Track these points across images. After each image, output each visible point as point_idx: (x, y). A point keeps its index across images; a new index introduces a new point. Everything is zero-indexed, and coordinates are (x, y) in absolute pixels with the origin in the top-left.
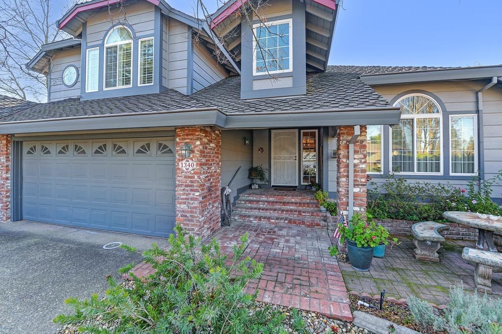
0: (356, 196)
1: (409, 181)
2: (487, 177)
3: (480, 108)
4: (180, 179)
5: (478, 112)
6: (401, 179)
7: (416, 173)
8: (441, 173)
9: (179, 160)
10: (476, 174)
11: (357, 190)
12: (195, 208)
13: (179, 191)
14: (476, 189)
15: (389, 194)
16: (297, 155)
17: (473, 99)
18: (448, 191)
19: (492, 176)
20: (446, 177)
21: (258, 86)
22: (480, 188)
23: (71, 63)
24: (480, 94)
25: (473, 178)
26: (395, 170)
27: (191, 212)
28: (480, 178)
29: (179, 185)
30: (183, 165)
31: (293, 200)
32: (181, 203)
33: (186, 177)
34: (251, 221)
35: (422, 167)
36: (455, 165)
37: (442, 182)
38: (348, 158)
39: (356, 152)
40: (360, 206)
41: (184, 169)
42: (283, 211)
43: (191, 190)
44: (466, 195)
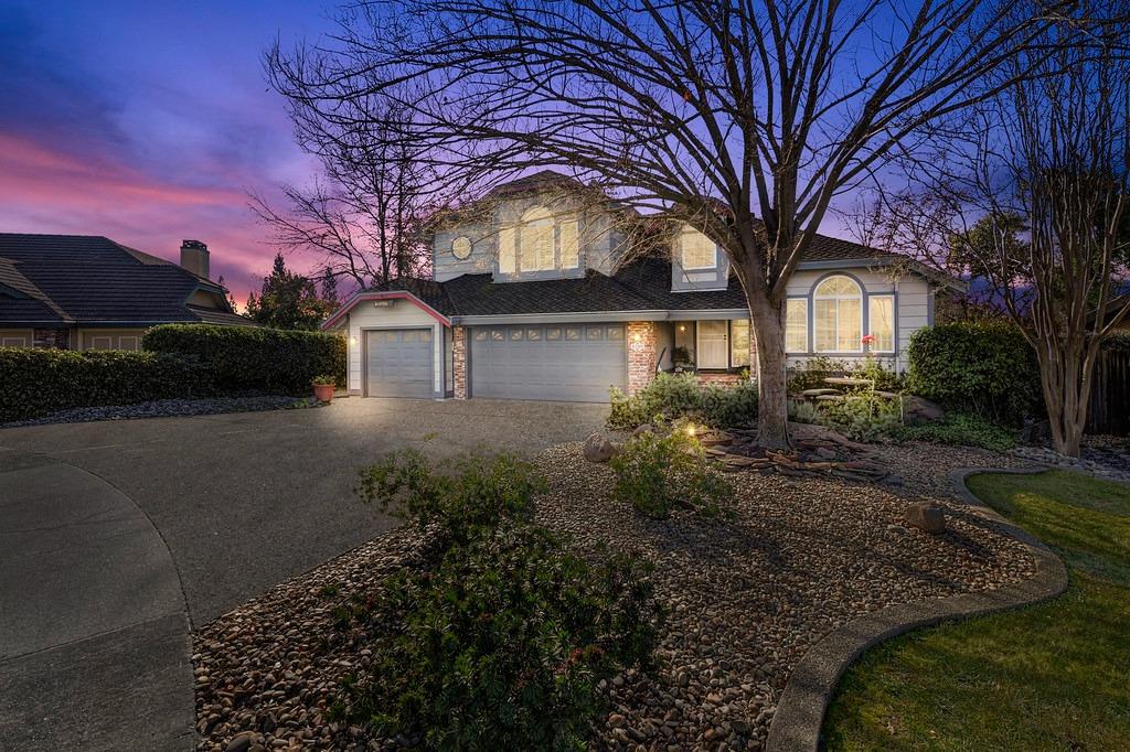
3: (897, 290)
4: (632, 357)
5: (894, 293)
7: (838, 351)
8: (861, 350)
9: (631, 343)
13: (631, 366)
17: (891, 282)
23: (463, 234)
24: (897, 277)
26: (818, 348)
29: (631, 362)
33: (636, 355)
43: (641, 365)
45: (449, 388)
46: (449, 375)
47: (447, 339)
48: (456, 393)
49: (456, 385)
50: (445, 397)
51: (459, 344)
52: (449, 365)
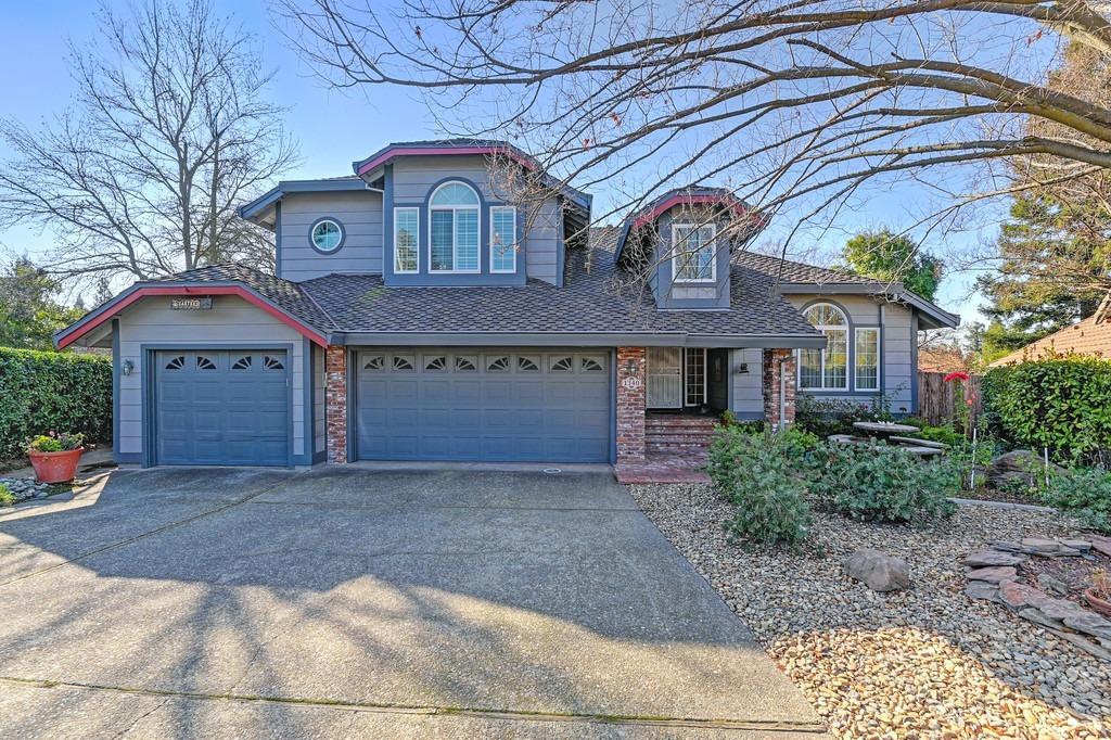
0: (786, 409)
1: (816, 398)
2: (887, 392)
3: (883, 322)
4: (623, 397)
5: (880, 325)
6: (809, 396)
7: (823, 389)
8: (847, 389)
9: (621, 378)
10: (878, 390)
11: (787, 404)
12: (640, 426)
13: (621, 410)
14: (878, 404)
15: (802, 413)
16: (681, 368)
17: (877, 312)
18: (853, 407)
19: (891, 391)
20: (851, 393)
21: (677, 294)
22: (881, 403)
23: (328, 215)
24: (883, 307)
25: (875, 394)
26: (803, 386)
27: (636, 431)
28: (881, 393)
29: (621, 404)
30: (627, 383)
31: (693, 424)
32: (624, 423)
33: (629, 395)
34: (657, 448)
35: (829, 382)
36: (859, 380)
37: (848, 398)
38: (780, 375)
39: (787, 370)
40: (790, 419)
41: (628, 387)
42: (689, 435)
43: (636, 409)
44: (870, 411)
45: (320, 448)
46: (320, 426)
47: (317, 369)
48: (331, 454)
49: (331, 441)
50: (314, 463)
51: (337, 376)
52: (320, 409)
